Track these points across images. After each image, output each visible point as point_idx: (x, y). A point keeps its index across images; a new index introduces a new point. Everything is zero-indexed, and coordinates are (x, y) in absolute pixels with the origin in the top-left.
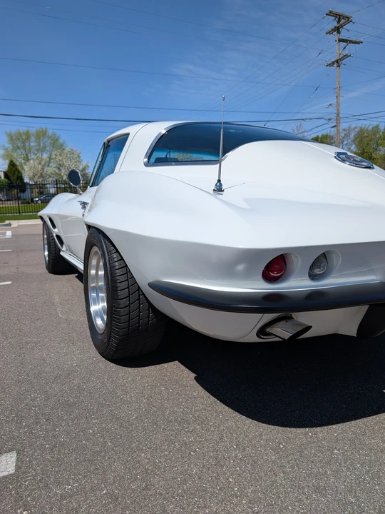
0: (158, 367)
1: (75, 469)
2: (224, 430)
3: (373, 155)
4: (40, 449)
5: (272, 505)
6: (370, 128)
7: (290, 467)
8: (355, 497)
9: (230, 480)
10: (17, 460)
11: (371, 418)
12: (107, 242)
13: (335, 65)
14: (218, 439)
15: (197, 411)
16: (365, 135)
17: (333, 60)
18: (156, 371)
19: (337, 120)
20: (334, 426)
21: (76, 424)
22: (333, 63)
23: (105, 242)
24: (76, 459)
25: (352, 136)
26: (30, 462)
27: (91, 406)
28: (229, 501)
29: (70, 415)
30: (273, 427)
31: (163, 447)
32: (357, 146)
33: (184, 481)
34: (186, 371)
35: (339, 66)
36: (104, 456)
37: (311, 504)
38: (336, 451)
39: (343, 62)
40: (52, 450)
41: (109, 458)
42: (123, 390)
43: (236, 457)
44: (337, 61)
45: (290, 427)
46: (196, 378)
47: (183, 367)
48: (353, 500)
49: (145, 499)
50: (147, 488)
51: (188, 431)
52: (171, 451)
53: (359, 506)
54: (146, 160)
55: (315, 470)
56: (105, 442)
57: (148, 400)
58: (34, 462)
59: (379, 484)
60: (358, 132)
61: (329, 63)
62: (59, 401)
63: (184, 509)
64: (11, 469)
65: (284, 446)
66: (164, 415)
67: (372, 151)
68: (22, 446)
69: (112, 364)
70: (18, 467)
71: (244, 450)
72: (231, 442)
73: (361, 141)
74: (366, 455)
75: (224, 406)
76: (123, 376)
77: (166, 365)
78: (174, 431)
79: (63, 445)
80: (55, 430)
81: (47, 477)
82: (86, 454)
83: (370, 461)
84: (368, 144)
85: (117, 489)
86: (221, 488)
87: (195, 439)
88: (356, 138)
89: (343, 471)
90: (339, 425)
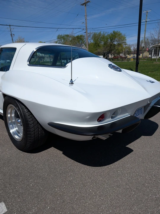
0: (46, 151)
1: (32, 202)
2: (81, 172)
3: (100, 45)
4: (13, 198)
5: (106, 195)
6: (98, 33)
7: (107, 181)
8: (129, 186)
9: (90, 190)
10: (6, 205)
11: (125, 157)
12: (20, 104)
13: (84, 5)
14: (81, 176)
15: (69, 167)
16: (96, 36)
17: (83, 3)
18: (46, 153)
19: (86, 29)
20: (115, 163)
21: (23, 183)
22: (83, 4)
23: (19, 104)
24: (31, 198)
25: (91, 36)
26: (12, 204)
27: (26, 174)
28: (93, 198)
29: (19, 180)
30: (97, 167)
31: (63, 185)
32: (93, 41)
33: (76, 195)
34: (58, 151)
35: (86, 6)
36: (42, 194)
37: (117, 192)
38: (119, 172)
39: (87, 4)
40: (19, 197)
41: (44, 194)
42: (36, 164)
43: (89, 182)
44: (85, 3)
45: (103, 166)
46: (63, 153)
47: (56, 149)
48: (128, 187)
49: (65, 206)
50: (64, 202)
51: (69, 176)
52: (66, 185)
53: (131, 188)
54: (28, 63)
55: (115, 180)
56: (40, 188)
57: (48, 166)
58: (14, 204)
59: (134, 180)
60: (94, 35)
61: (82, 4)
62: (10, 175)
63: (79, 205)
64: (5, 210)
65: (103, 174)
66: (57, 171)
67: (99, 43)
68: (5, 199)
69: (26, 153)
70: (8, 208)
71: (91, 178)
72: (85, 177)
73: (95, 38)
74: (127, 171)
75: (78, 163)
76: (33, 158)
77: (49, 150)
78: (64, 177)
79: (22, 193)
80: (16, 188)
81: (23, 209)
82: (34, 195)
83: (129, 173)
84: (97, 40)
85: (53, 205)
86: (89, 194)
87: (73, 178)
88: (93, 37)
89: (123, 178)
90: (117, 162)
